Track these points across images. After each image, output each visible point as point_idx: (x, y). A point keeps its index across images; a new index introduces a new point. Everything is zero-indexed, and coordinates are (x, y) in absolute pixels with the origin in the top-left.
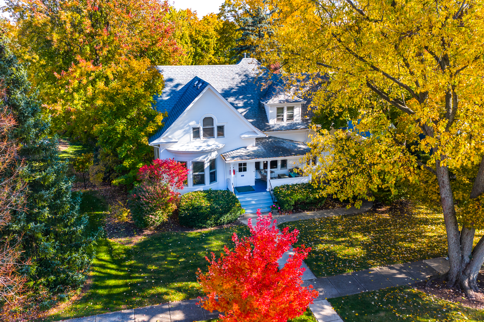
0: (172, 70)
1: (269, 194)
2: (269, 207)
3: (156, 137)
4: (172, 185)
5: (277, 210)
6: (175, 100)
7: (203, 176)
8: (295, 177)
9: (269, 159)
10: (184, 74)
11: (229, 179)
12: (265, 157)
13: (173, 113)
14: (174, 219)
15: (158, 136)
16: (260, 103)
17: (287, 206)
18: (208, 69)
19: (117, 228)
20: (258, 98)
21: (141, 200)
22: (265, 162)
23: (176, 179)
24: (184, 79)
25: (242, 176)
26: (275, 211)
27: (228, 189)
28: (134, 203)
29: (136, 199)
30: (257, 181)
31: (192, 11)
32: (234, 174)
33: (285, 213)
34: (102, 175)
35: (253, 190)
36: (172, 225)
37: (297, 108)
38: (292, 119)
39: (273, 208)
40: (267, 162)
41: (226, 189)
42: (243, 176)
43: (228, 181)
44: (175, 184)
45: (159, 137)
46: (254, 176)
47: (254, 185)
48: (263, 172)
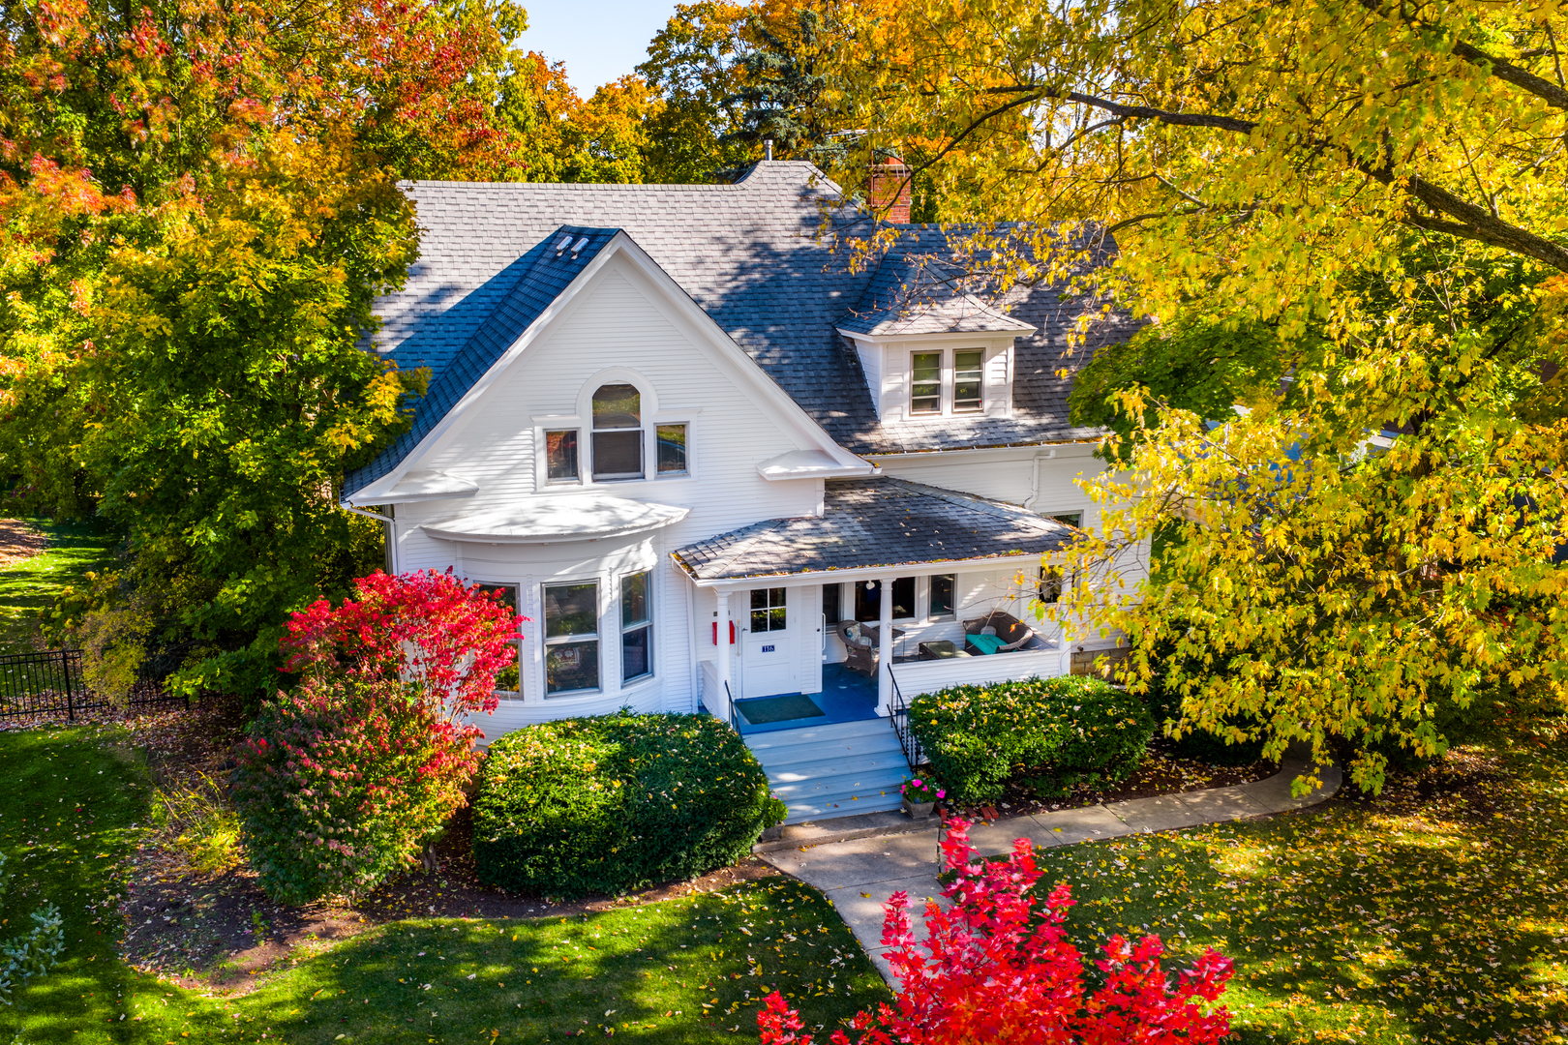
0: (461, 198)
1: (887, 728)
2: (894, 790)
3: (375, 472)
4: (445, 694)
5: (931, 805)
6: (470, 320)
7: (590, 653)
8: (999, 651)
9: (887, 568)
10: (511, 215)
11: (708, 663)
12: (873, 562)
13: (459, 371)
14: (455, 854)
15: (385, 467)
16: (836, 336)
17: (979, 785)
18: (616, 198)
19: (177, 905)
20: (830, 319)
21: (291, 764)
22: (870, 586)
23: (463, 665)
24: (514, 234)
25: (765, 649)
26: (920, 807)
27: (702, 708)
28: (255, 781)
29: (267, 760)
30: (832, 673)
31: (549, 64)
32: (732, 641)
33: (968, 815)
34: (134, 655)
35: (819, 713)
36: (444, 884)
37: (997, 359)
38: (977, 404)
39: (910, 794)
40: (878, 583)
41: (696, 712)
42: (772, 648)
43: (704, 674)
44: (456, 684)
45: (391, 469)
46: (820, 650)
47: (819, 689)
48: (855, 631)
